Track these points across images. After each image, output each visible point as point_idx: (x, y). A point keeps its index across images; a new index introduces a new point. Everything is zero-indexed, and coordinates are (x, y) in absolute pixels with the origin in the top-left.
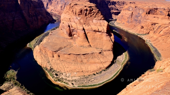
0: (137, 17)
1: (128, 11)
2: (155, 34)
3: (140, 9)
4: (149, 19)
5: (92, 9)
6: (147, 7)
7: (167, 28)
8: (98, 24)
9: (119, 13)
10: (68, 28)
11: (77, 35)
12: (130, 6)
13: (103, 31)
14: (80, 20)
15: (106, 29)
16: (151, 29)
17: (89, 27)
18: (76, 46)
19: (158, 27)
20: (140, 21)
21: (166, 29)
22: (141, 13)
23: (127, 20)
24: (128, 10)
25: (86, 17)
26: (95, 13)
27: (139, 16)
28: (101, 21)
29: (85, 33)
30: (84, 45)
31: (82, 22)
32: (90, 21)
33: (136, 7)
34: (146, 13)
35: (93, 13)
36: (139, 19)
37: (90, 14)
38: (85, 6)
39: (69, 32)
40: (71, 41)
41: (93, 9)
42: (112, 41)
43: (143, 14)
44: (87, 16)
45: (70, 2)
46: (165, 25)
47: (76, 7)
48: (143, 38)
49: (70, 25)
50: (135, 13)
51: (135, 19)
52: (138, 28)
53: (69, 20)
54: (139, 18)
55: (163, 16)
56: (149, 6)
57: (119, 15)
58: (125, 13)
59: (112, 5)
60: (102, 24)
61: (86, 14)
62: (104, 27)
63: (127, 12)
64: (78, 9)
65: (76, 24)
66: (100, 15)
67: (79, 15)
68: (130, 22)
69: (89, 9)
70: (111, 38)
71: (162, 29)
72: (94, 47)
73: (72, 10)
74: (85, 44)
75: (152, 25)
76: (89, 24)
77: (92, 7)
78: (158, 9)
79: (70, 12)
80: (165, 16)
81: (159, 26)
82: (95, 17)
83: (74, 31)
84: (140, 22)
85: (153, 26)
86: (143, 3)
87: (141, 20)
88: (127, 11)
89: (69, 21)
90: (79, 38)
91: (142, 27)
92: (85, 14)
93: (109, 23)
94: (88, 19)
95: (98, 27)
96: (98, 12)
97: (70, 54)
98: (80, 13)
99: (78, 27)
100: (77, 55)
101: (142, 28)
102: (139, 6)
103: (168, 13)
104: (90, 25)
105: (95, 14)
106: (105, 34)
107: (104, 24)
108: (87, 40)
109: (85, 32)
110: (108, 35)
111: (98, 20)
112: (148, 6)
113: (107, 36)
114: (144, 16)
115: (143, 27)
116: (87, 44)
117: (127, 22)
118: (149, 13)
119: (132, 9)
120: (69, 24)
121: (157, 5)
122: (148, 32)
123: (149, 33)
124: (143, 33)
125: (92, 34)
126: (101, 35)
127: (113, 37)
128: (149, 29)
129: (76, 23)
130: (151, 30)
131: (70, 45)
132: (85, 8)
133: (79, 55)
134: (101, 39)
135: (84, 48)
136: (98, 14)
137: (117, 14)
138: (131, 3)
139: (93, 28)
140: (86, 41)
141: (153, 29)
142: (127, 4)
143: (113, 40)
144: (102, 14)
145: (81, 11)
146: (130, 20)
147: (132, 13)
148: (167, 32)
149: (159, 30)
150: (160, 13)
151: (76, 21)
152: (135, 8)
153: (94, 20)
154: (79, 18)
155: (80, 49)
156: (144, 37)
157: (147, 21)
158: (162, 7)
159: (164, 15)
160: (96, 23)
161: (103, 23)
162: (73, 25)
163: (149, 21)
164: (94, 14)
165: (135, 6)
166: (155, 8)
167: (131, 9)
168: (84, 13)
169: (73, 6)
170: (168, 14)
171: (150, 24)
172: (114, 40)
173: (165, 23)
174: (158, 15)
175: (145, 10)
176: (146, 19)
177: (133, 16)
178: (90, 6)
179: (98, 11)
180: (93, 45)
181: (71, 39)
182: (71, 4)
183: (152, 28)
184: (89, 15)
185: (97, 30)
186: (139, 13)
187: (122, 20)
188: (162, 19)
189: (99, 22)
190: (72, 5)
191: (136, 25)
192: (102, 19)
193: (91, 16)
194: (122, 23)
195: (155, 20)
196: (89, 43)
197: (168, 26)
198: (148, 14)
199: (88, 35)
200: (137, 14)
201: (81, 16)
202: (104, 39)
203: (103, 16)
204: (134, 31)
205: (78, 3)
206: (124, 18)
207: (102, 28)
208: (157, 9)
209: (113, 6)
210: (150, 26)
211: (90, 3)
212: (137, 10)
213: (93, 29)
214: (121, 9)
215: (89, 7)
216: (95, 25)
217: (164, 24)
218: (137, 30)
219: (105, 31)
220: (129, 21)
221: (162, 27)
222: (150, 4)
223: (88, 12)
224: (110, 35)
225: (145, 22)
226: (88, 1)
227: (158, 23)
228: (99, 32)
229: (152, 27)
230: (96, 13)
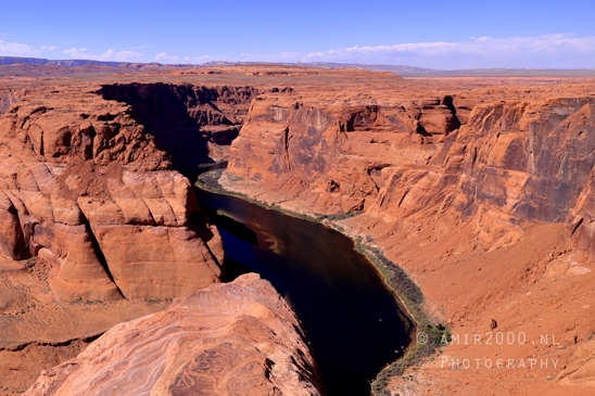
0: (307, 144)
1: (269, 124)
2: (387, 207)
3: (314, 115)
4: (354, 150)
5: (113, 124)
6: (338, 104)
7: (425, 180)
8: (144, 191)
9: (235, 133)
10: (9, 220)
11: (56, 247)
12: (275, 103)
13: (169, 219)
14: (65, 176)
15: (184, 210)
16: (370, 189)
17: (109, 206)
18: (54, 301)
19: (391, 179)
20: (323, 160)
21: (421, 186)
22: (319, 127)
23: (268, 163)
24: (269, 117)
25: (91, 161)
26: (130, 141)
27: (315, 143)
28: (159, 176)
29: (91, 237)
30: (88, 294)
31: (75, 187)
32: (112, 182)
33: (297, 107)
34: (338, 127)
35: (119, 141)
36: (316, 155)
37: (107, 147)
38: (85, 116)
39: (12, 239)
40: (28, 280)
41: (118, 127)
42: (214, 258)
43: (330, 133)
44: (96, 160)
45: (14, 101)
46: (415, 167)
47: (41, 120)
48: (342, 229)
49: (17, 205)
50: (296, 131)
51: (300, 154)
52: (317, 190)
53: (9, 181)
54: (317, 148)
55: (403, 135)
56: (347, 98)
57: (235, 141)
58: (258, 133)
59: (202, 103)
60: (163, 188)
61: (89, 149)
62: (171, 201)
63: (264, 130)
64: (48, 129)
65: (48, 196)
66: (150, 150)
67: (57, 155)
68: (281, 167)
69: (99, 126)
70: (208, 247)
71: (408, 184)
72: (138, 297)
73: (22, 136)
74: (92, 287)
75: (369, 173)
76: (104, 195)
77: (116, 116)
78: (382, 111)
79: (16, 145)
80: (407, 134)
81: (394, 174)
82: (130, 160)
83: (40, 233)
84: (321, 166)
85: (372, 176)
86: (323, 90)
87: (325, 156)
88: (265, 123)
89: (11, 184)
90: (63, 262)
91: (334, 187)
92: (83, 149)
93: (193, 179)
94: (102, 171)
95: (148, 201)
96: (143, 139)
97: (25, 346)
98: (63, 148)
99: (57, 210)
100: (59, 344)
101: (333, 190)
102: (309, 100)
103: (416, 122)
104: (110, 197)
105: (129, 147)
106: (181, 233)
107: (173, 186)
108: (101, 268)
109: (88, 229)
110: (196, 236)
111: (147, 170)
112: (343, 98)
113: (189, 239)
114: (332, 139)
115: (337, 186)
116: (102, 286)
117: (270, 169)
118: (351, 129)
119: (285, 116)
120: (14, 200)
121: (373, 92)
122: (358, 203)
123: (362, 207)
124: (338, 208)
125: (122, 238)
126: (162, 236)
127: (216, 240)
128: (363, 192)
129: (44, 195)
130: (369, 194)
131: (23, 298)
132: (85, 125)
133: (67, 343)
134: (167, 256)
135: (93, 307)
136: (142, 144)
137: (226, 138)
138: (277, 90)
139: (123, 208)
140: (96, 275)
141: (376, 190)
142: (262, 96)
143: (220, 256)
144: (159, 147)
145: (66, 138)
146: (281, 162)
147: (287, 130)
148: (428, 194)
149: (399, 190)
150: (388, 123)
151: (48, 183)
152: (293, 111)
153: (126, 173)
154: (57, 171)
155: (74, 316)
156: (346, 228)
157: (346, 159)
158: (392, 102)
159: (405, 131)
160: (137, 187)
161: (169, 185)
162: (31, 204)
163: (357, 157)
164: (124, 149)
165: (294, 103)
166: (368, 107)
167: (279, 116)
168: (79, 145)
169: (28, 118)
170: (419, 124)
171: (361, 170)
172: (222, 253)
173: (414, 163)
174: (384, 134)
175: (335, 115)
176: (344, 152)
177: (290, 141)
178: (104, 113)
179: (143, 133)
180: (133, 286)
181: (25, 270)
182: (16, 109)
183: (371, 185)
184: (105, 151)
185: (144, 216)
186: (312, 131)
187: (251, 162)
188: (401, 145)
189: (148, 180)
190: (21, 114)
191: (310, 179)
192: (164, 164)
193: (112, 158)
194: (252, 175)
195: (377, 154)
196: (112, 280)
197: (426, 173)
198: (348, 131)
199: (106, 244)
200: (306, 135)
201: (67, 158)
202: (178, 256)
203: (163, 153)
204: (305, 203)
205: (51, 103)
206: (257, 155)
207: (165, 207)
208: (376, 109)
209: (207, 108)
210: (364, 178)
211: (105, 102)
212: (304, 117)
213: (128, 216)
214: (239, 118)
215: (101, 118)
216: (134, 196)
217: (410, 166)
218: (314, 198)
219: (182, 219)
220: (277, 167)
221: (406, 179)
222: (351, 91)
223: (97, 140)
224: (206, 236)
225: (341, 165)
226: (98, 92)
227: (388, 165)
228: (153, 223)
229: (371, 182)
230: (134, 142)
